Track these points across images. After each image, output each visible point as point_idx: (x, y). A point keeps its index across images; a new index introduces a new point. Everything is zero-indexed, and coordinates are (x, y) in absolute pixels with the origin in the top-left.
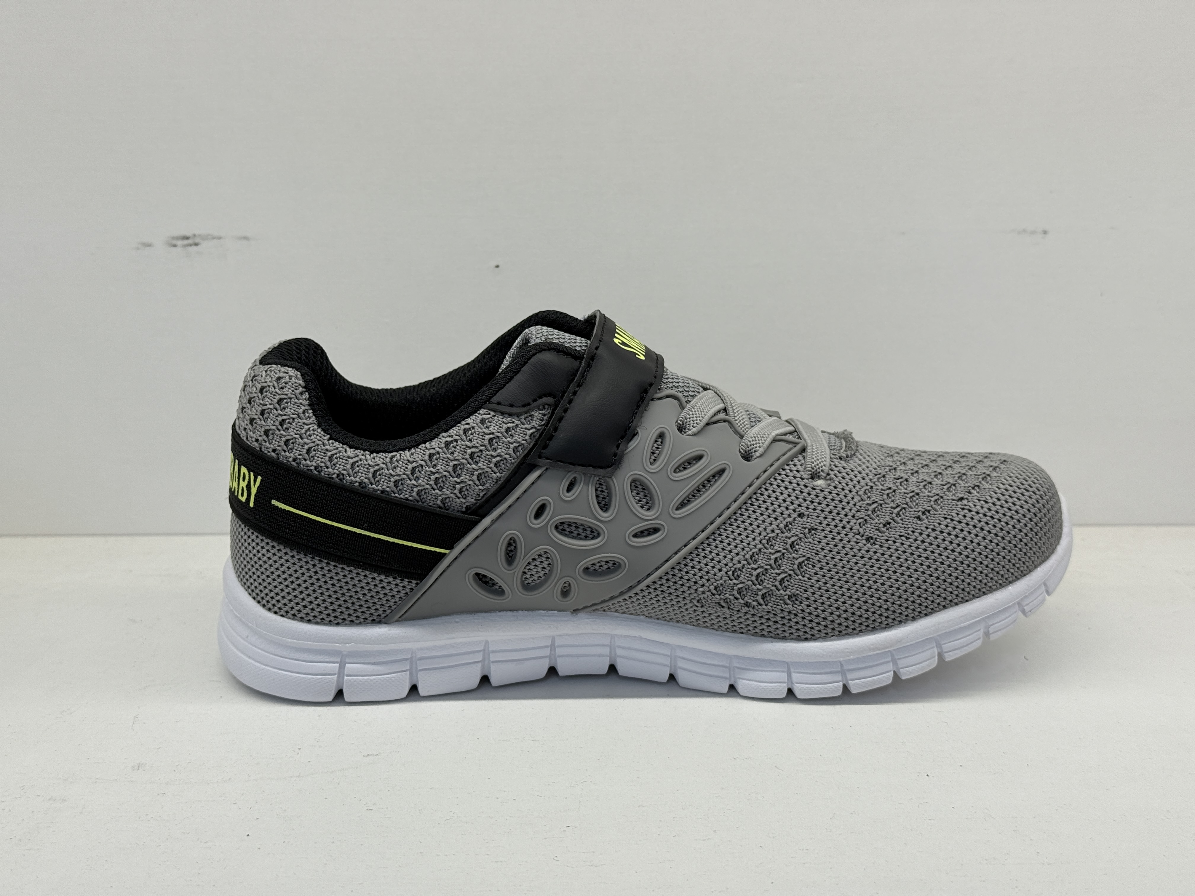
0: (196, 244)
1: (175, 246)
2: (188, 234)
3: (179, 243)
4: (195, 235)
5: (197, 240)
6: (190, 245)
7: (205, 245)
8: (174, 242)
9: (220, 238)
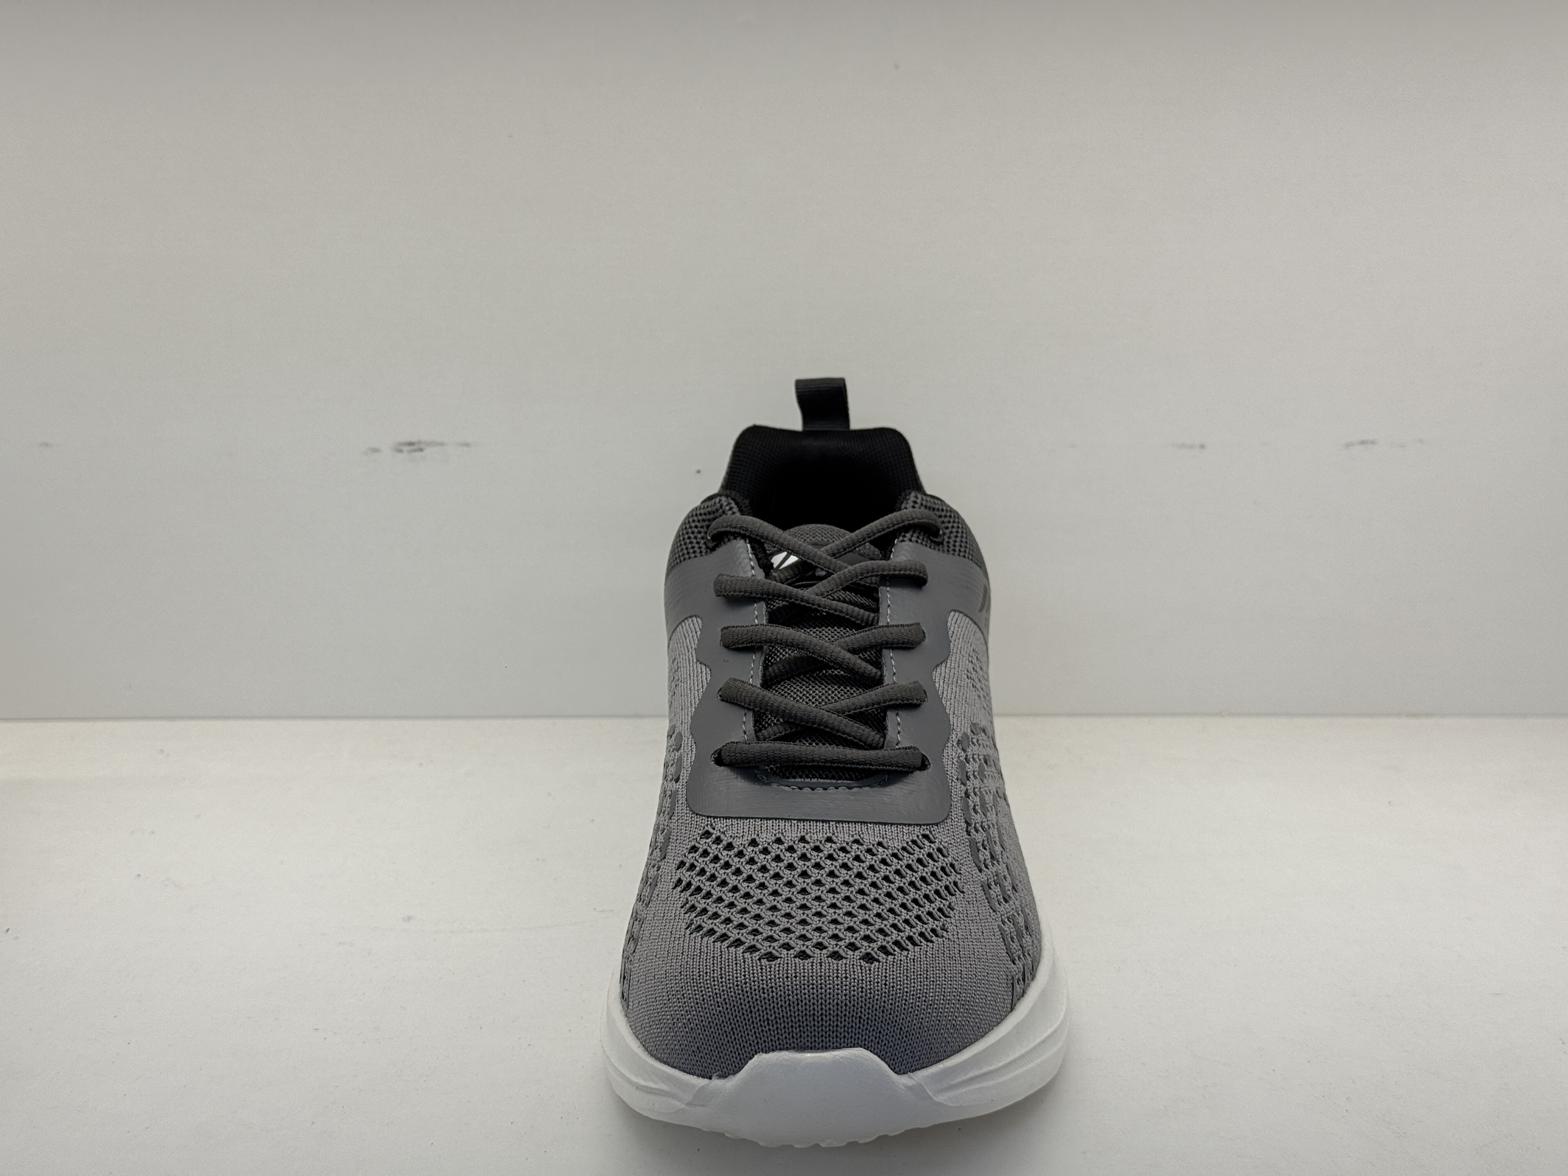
0: (421, 450)
1: (401, 451)
2: (414, 440)
3: (406, 448)
4: (420, 442)
5: (422, 446)
6: (415, 451)
7: (428, 451)
8: (401, 448)
9: (441, 444)
